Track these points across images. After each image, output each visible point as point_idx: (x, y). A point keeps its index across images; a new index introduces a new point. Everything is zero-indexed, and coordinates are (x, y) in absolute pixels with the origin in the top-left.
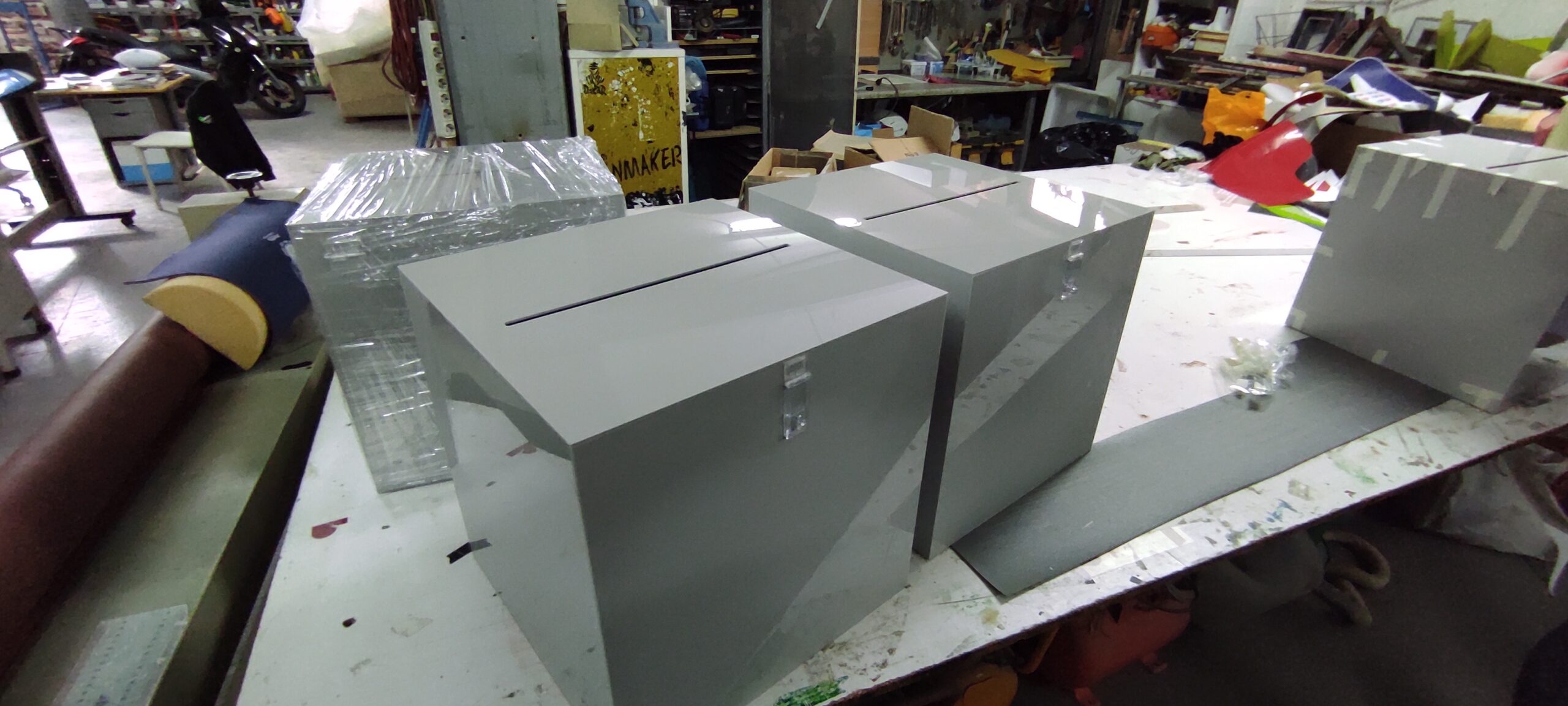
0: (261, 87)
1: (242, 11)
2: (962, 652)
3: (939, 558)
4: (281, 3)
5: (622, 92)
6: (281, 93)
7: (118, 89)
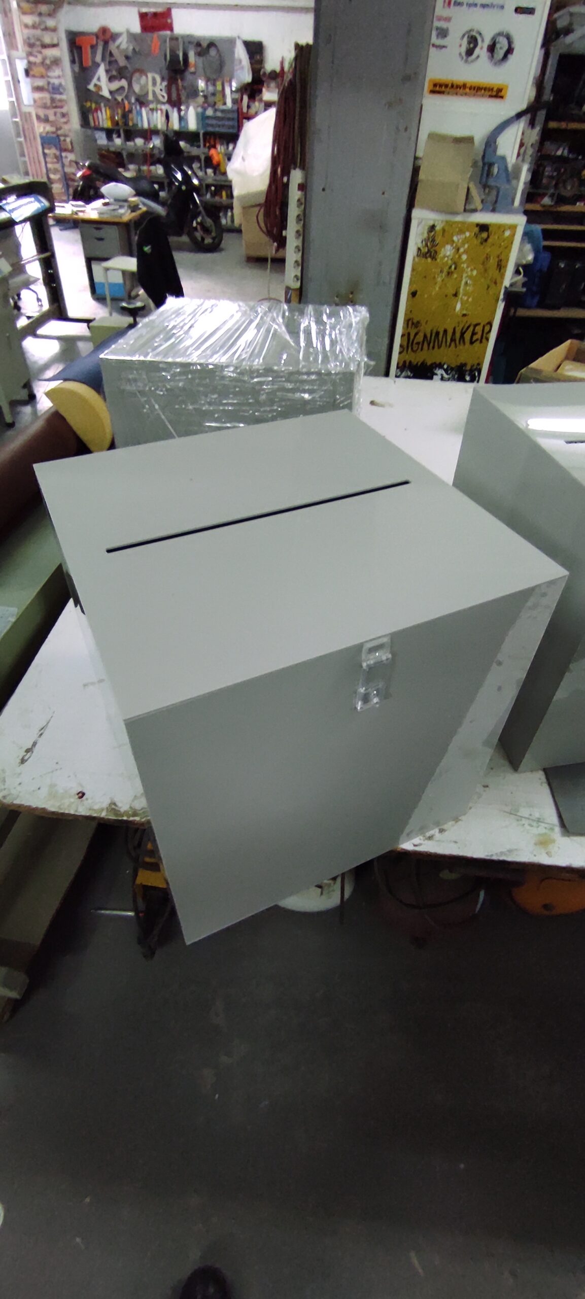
0: (195, 224)
1: (195, 151)
2: (502, 858)
3: (529, 775)
4: (222, 144)
5: (452, 259)
6: (206, 230)
7: (100, 217)
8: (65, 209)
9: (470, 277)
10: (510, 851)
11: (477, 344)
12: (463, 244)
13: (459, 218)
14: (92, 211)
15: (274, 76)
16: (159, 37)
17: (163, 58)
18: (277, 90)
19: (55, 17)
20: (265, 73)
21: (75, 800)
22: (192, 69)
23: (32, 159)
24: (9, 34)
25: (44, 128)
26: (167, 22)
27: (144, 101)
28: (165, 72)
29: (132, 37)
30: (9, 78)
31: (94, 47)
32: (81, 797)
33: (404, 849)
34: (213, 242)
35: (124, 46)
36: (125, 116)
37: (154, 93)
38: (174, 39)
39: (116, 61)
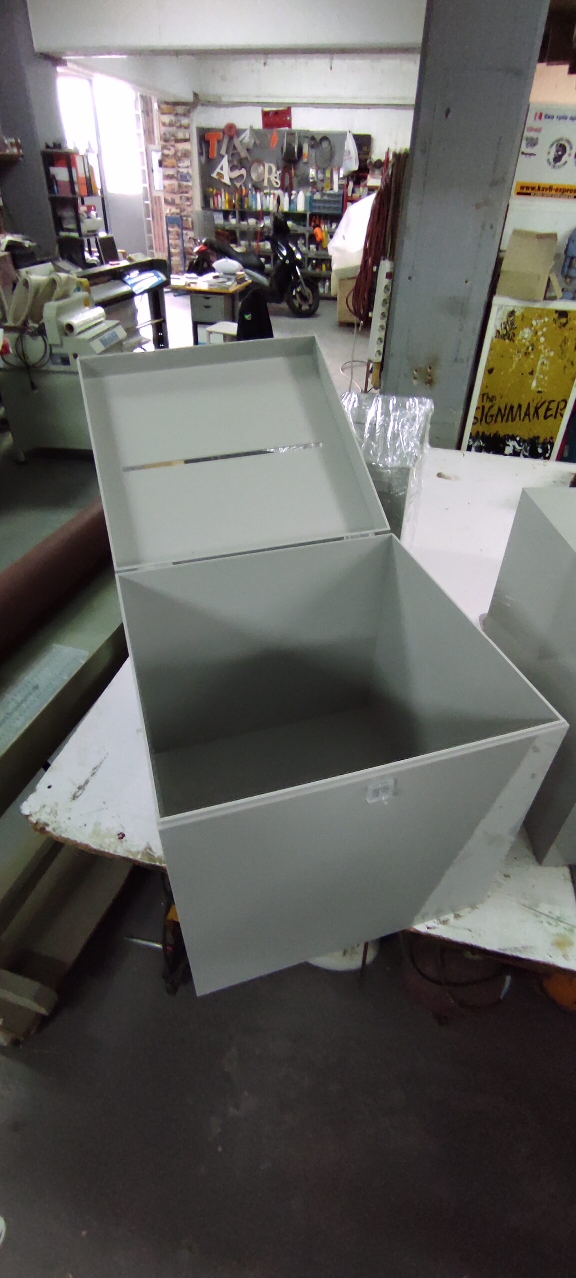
0: (294, 293)
1: (300, 229)
2: (515, 954)
3: (553, 870)
4: (326, 223)
5: (529, 342)
6: (304, 298)
7: (209, 288)
8: (179, 280)
9: (547, 358)
10: (524, 948)
11: (551, 419)
12: (541, 329)
13: (537, 305)
14: (203, 282)
15: (379, 164)
16: (278, 132)
17: (280, 149)
18: (381, 177)
19: (189, 117)
20: (371, 162)
21: (115, 839)
22: (305, 160)
23: (157, 236)
24: (149, 132)
25: (170, 210)
26: (286, 120)
27: (259, 186)
28: (281, 163)
29: (254, 132)
30: (145, 168)
31: (220, 142)
32: (121, 838)
33: (417, 930)
34: (309, 309)
35: (247, 140)
36: (241, 200)
37: (269, 180)
38: (292, 134)
39: (239, 154)
